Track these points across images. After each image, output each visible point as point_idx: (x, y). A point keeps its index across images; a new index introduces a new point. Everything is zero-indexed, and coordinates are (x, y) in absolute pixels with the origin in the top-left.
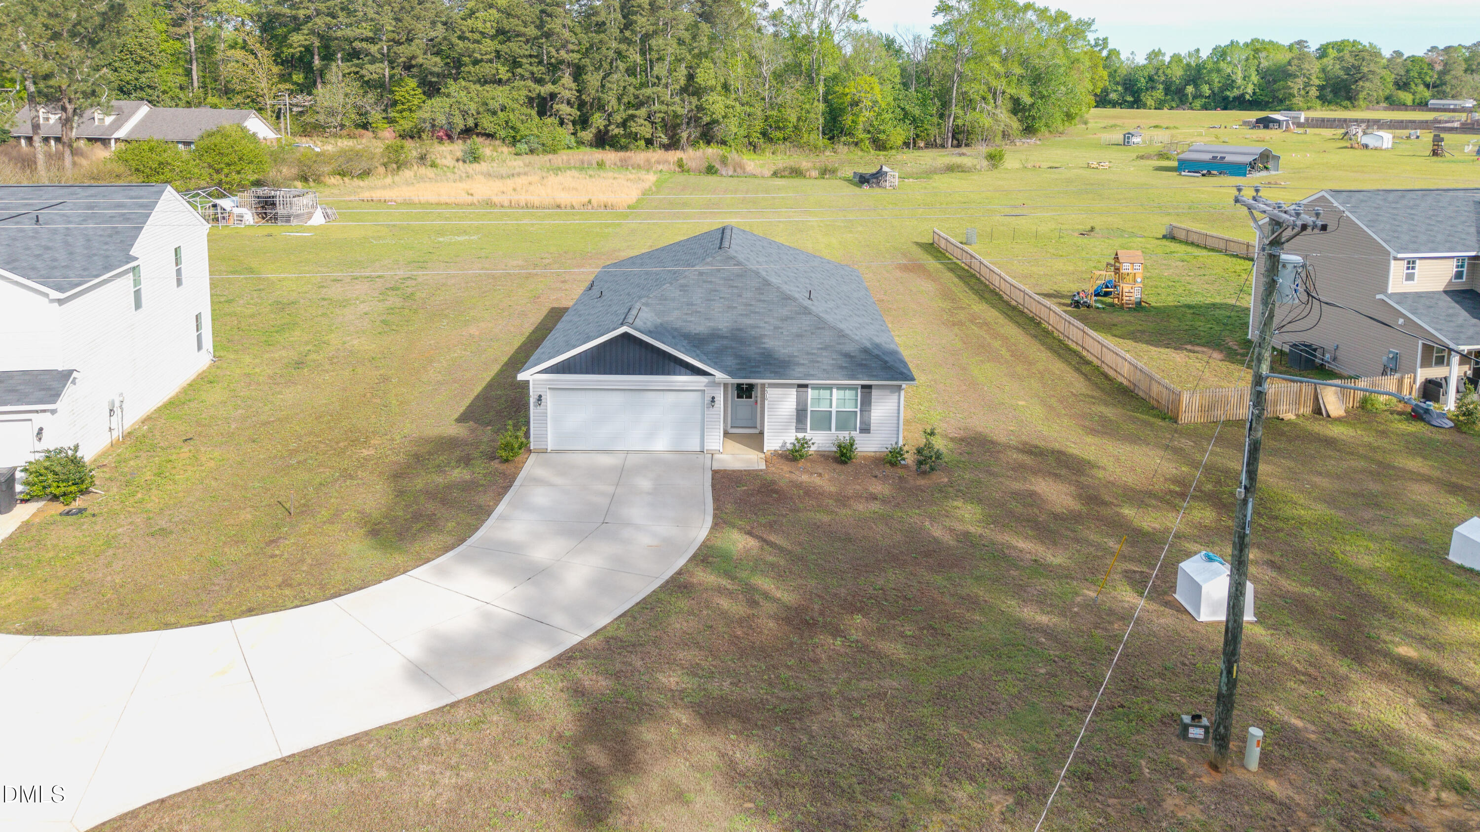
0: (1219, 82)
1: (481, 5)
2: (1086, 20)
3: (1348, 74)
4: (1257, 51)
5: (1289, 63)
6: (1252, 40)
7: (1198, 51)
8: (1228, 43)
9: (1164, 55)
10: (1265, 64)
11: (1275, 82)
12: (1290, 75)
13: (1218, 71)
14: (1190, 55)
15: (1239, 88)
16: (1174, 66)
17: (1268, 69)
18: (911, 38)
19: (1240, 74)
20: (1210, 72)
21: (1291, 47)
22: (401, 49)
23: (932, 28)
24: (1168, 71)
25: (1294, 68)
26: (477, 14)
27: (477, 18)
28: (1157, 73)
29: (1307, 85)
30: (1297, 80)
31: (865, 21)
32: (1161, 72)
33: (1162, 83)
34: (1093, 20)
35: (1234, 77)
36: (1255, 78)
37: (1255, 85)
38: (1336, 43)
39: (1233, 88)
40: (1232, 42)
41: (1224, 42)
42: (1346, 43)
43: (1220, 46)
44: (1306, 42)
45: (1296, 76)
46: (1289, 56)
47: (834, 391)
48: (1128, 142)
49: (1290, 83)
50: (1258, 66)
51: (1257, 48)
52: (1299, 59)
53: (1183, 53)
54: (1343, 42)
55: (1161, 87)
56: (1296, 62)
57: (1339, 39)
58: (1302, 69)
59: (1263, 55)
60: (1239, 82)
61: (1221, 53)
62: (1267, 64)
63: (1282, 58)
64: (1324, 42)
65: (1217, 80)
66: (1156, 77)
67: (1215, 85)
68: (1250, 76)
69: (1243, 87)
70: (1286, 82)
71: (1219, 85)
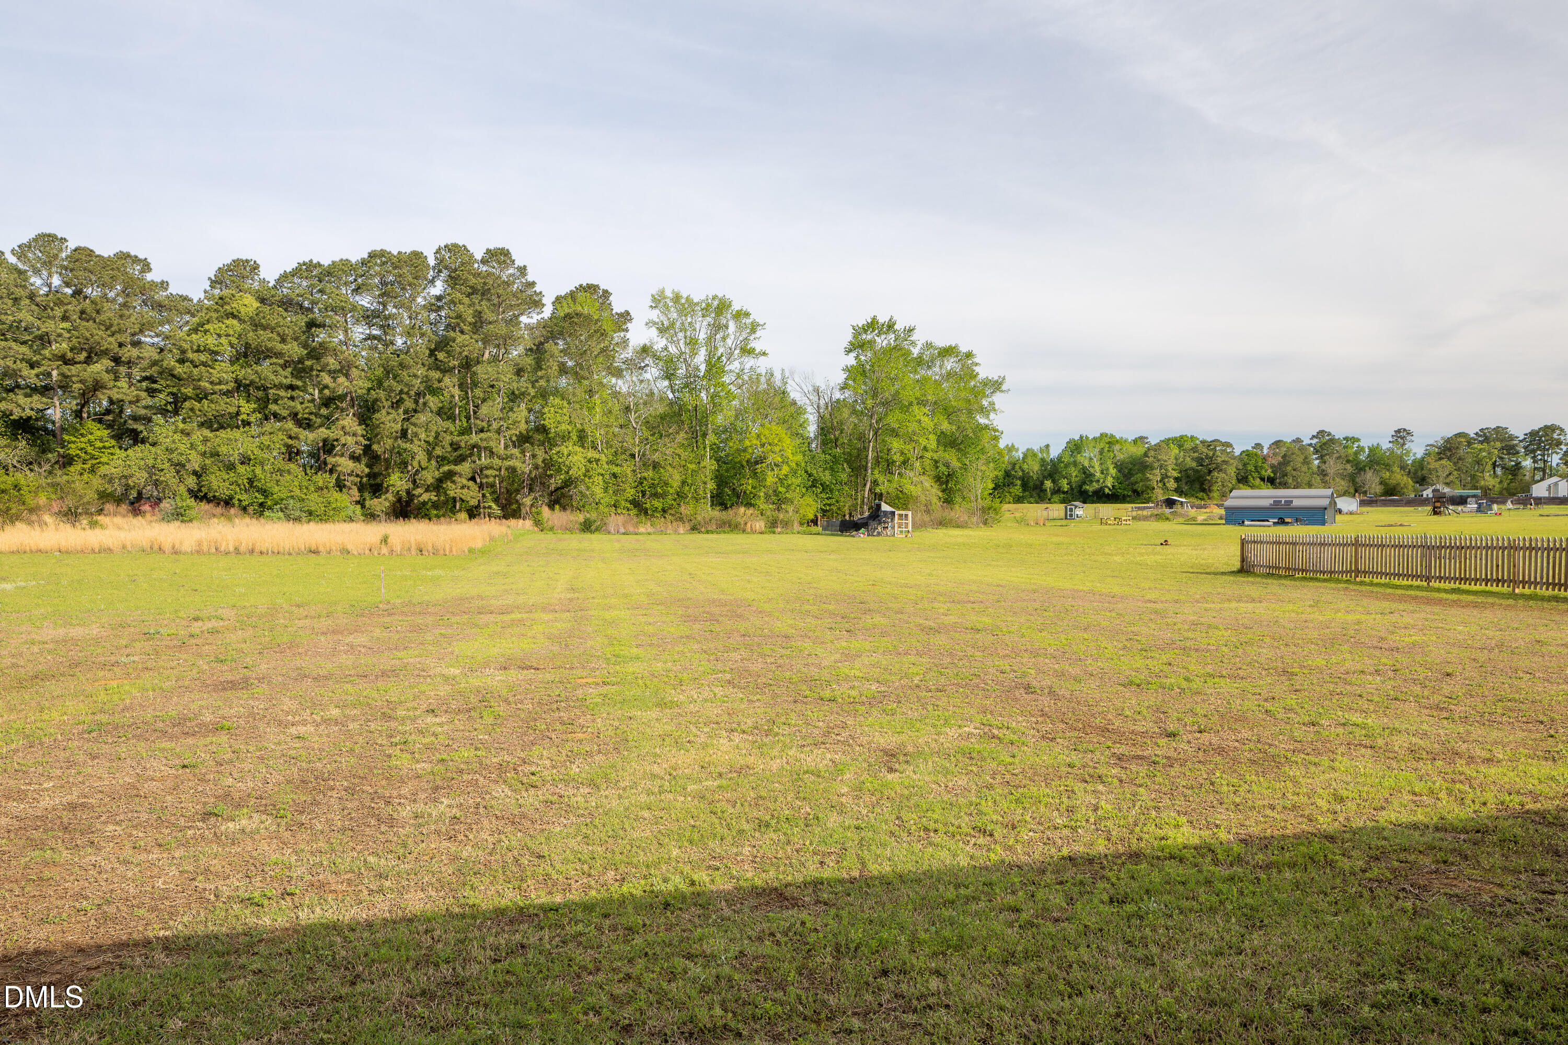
0: (1076, 476)
2: (996, 378)
3: (1202, 465)
4: (1109, 444)
5: (1146, 455)
6: (1101, 435)
7: (1047, 446)
8: (1079, 437)
9: (1017, 450)
10: (1120, 457)
11: (1133, 474)
12: (1147, 467)
13: (1075, 464)
14: (1041, 450)
15: (1098, 481)
16: (1029, 460)
17: (1125, 462)
18: (811, 389)
19: (1098, 468)
20: (1067, 466)
21: (1135, 442)
23: (843, 370)
24: (1025, 467)
25: (1151, 459)
28: (1013, 468)
29: (1164, 477)
30: (1154, 471)
31: (764, 354)
32: (1017, 467)
33: (1019, 478)
35: (1092, 470)
36: (1113, 471)
37: (1113, 478)
38: (1176, 438)
39: (1091, 482)
40: (1081, 437)
41: (1076, 437)
42: (1185, 438)
43: (1073, 440)
44: (1147, 438)
45: (1153, 468)
48: (1071, 515)
49: (1147, 476)
50: (1114, 459)
51: (1109, 442)
52: (1156, 450)
53: (1036, 448)
54: (1182, 437)
55: (1019, 482)
56: (1152, 453)
58: (1158, 460)
59: (1117, 447)
60: (1097, 475)
61: (1076, 447)
62: (1122, 457)
63: (1139, 451)
65: (1075, 474)
66: (1013, 473)
67: (1073, 479)
68: (1108, 469)
69: (1101, 481)
70: (1144, 474)
71: (1077, 479)
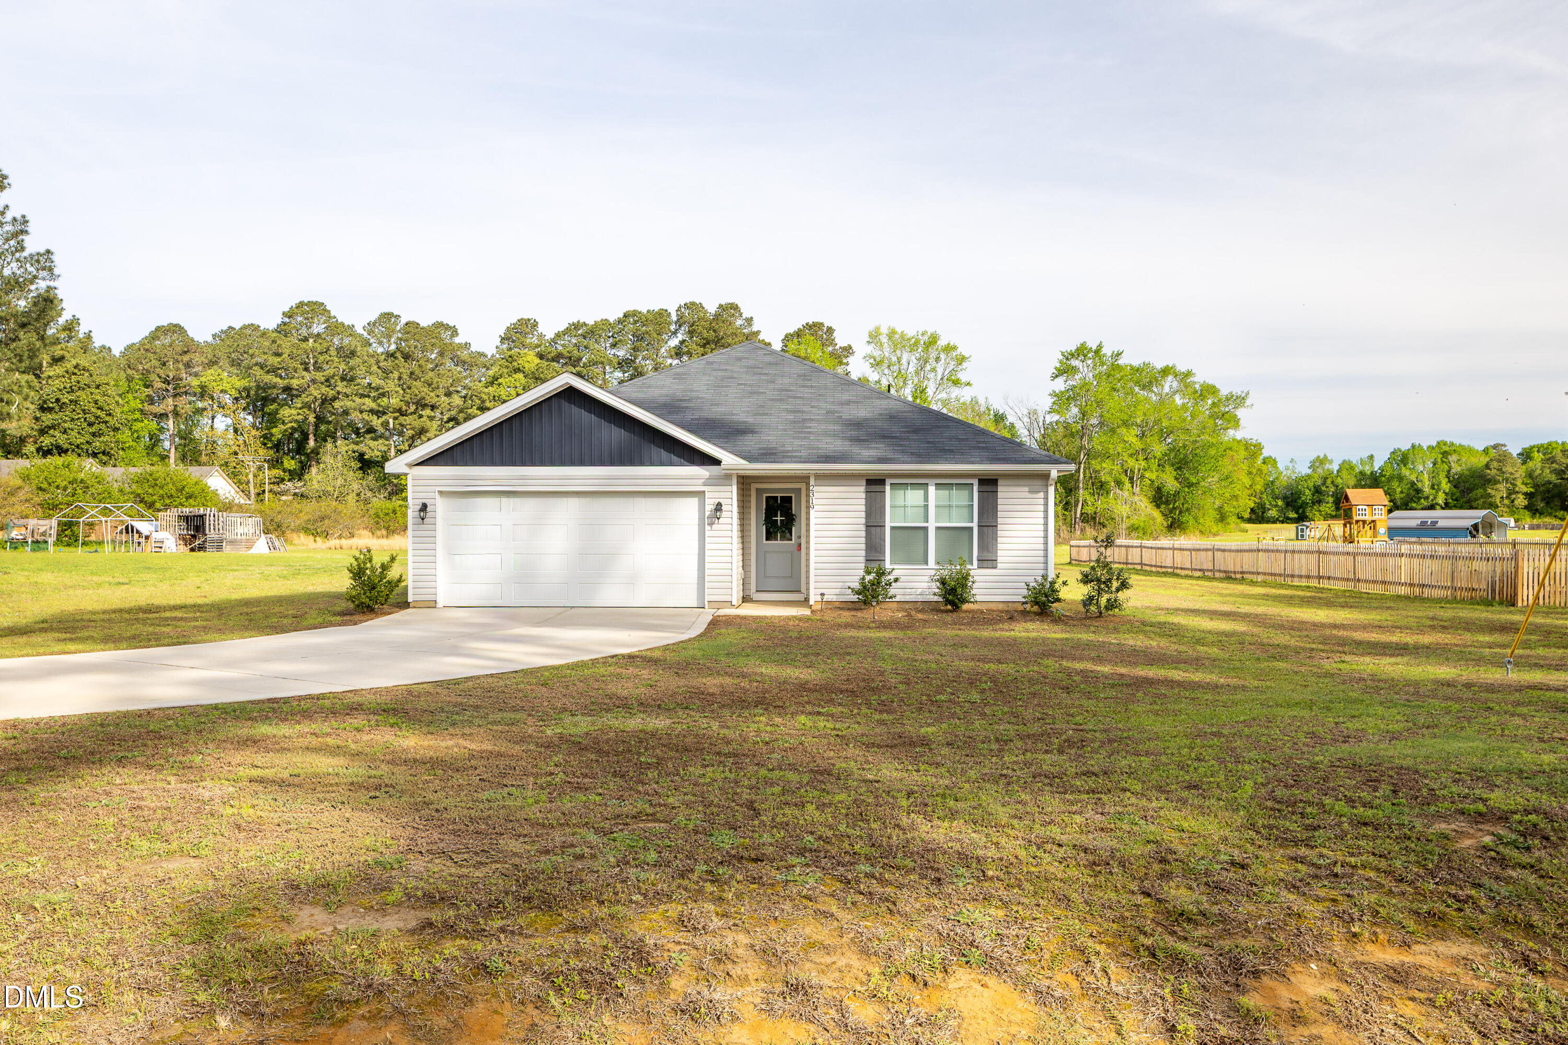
0: (1402, 492)
1: (505, 371)
2: (1239, 393)
3: (1562, 479)
4: (1445, 454)
5: (1487, 466)
6: (1438, 443)
7: (1371, 457)
8: (1409, 446)
9: (1331, 462)
10: (1456, 469)
11: (1470, 490)
12: (1489, 481)
13: (1400, 478)
14: (1362, 462)
15: (1427, 498)
16: (1344, 474)
17: (1461, 475)
18: (1025, 412)
19: (1427, 483)
20: (1390, 480)
21: (1486, 451)
22: (407, 420)
23: (1050, 395)
24: (1339, 481)
25: (1494, 472)
26: (500, 381)
27: (499, 384)
28: (1324, 484)
29: (1511, 492)
30: (1498, 486)
31: (968, 384)
32: (1329, 481)
33: (1332, 496)
34: (1247, 394)
35: (1419, 485)
36: (1446, 486)
37: (1446, 494)
38: (1542, 446)
39: (1420, 498)
40: (1413, 446)
41: (1405, 446)
42: (1554, 445)
43: (1399, 450)
44: (1504, 445)
45: (1497, 482)
46: (1484, 460)
47: (932, 489)
48: (1302, 536)
49: (1490, 491)
50: (1449, 472)
51: (1445, 451)
52: (1499, 461)
53: (1355, 460)
54: (1550, 444)
55: (1331, 499)
56: (1495, 464)
57: (1545, 441)
58: (1503, 473)
59: (1453, 458)
60: (1427, 490)
61: (1401, 458)
62: (1459, 469)
63: (1479, 462)
64: (1527, 446)
65: (1399, 489)
66: (1324, 488)
67: (1398, 496)
68: (1439, 484)
69: (1431, 497)
70: (1485, 490)
71: (1402, 496)
